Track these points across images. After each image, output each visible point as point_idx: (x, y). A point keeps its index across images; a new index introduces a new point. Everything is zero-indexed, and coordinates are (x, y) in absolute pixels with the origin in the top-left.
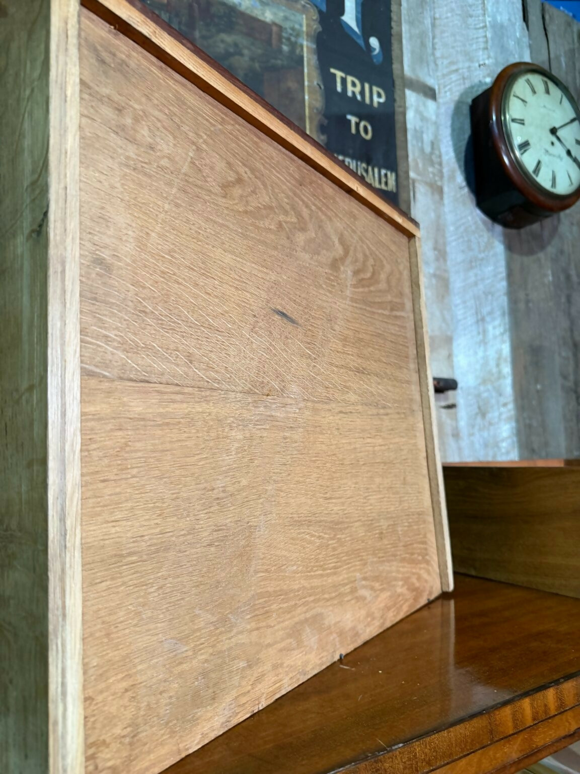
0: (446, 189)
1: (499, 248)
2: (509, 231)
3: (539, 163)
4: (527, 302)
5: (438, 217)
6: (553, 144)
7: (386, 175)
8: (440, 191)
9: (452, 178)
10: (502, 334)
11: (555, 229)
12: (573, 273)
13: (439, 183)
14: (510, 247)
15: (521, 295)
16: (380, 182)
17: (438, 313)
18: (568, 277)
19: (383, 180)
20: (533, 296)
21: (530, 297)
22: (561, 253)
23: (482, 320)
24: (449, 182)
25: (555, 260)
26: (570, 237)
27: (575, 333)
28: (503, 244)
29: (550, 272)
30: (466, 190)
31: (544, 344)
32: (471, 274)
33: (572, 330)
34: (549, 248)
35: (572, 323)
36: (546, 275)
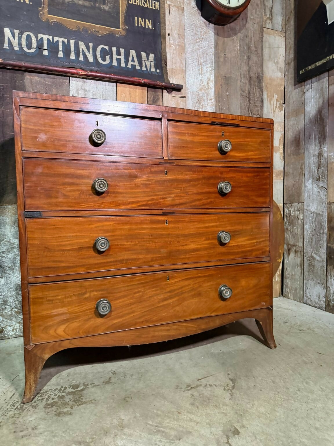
0: (185, 9)
2: (217, 26)
4: (225, 58)
5: (181, 21)
7: (155, 3)
8: (183, 9)
9: (189, 4)
10: (211, 71)
11: (244, 26)
12: (252, 45)
13: (182, 6)
14: (217, 34)
15: (222, 55)
16: (152, 6)
17: (179, 60)
18: (249, 47)
19: (153, 5)
20: (228, 55)
21: (226, 56)
22: (247, 37)
23: (201, 64)
24: (187, 5)
25: (242, 40)
26: (252, 29)
27: (251, 73)
28: (214, 32)
29: (238, 45)
30: (196, 8)
31: (232, 76)
32: (196, 45)
33: (249, 71)
34: (239, 35)
35: (250, 68)
36: (236, 46)
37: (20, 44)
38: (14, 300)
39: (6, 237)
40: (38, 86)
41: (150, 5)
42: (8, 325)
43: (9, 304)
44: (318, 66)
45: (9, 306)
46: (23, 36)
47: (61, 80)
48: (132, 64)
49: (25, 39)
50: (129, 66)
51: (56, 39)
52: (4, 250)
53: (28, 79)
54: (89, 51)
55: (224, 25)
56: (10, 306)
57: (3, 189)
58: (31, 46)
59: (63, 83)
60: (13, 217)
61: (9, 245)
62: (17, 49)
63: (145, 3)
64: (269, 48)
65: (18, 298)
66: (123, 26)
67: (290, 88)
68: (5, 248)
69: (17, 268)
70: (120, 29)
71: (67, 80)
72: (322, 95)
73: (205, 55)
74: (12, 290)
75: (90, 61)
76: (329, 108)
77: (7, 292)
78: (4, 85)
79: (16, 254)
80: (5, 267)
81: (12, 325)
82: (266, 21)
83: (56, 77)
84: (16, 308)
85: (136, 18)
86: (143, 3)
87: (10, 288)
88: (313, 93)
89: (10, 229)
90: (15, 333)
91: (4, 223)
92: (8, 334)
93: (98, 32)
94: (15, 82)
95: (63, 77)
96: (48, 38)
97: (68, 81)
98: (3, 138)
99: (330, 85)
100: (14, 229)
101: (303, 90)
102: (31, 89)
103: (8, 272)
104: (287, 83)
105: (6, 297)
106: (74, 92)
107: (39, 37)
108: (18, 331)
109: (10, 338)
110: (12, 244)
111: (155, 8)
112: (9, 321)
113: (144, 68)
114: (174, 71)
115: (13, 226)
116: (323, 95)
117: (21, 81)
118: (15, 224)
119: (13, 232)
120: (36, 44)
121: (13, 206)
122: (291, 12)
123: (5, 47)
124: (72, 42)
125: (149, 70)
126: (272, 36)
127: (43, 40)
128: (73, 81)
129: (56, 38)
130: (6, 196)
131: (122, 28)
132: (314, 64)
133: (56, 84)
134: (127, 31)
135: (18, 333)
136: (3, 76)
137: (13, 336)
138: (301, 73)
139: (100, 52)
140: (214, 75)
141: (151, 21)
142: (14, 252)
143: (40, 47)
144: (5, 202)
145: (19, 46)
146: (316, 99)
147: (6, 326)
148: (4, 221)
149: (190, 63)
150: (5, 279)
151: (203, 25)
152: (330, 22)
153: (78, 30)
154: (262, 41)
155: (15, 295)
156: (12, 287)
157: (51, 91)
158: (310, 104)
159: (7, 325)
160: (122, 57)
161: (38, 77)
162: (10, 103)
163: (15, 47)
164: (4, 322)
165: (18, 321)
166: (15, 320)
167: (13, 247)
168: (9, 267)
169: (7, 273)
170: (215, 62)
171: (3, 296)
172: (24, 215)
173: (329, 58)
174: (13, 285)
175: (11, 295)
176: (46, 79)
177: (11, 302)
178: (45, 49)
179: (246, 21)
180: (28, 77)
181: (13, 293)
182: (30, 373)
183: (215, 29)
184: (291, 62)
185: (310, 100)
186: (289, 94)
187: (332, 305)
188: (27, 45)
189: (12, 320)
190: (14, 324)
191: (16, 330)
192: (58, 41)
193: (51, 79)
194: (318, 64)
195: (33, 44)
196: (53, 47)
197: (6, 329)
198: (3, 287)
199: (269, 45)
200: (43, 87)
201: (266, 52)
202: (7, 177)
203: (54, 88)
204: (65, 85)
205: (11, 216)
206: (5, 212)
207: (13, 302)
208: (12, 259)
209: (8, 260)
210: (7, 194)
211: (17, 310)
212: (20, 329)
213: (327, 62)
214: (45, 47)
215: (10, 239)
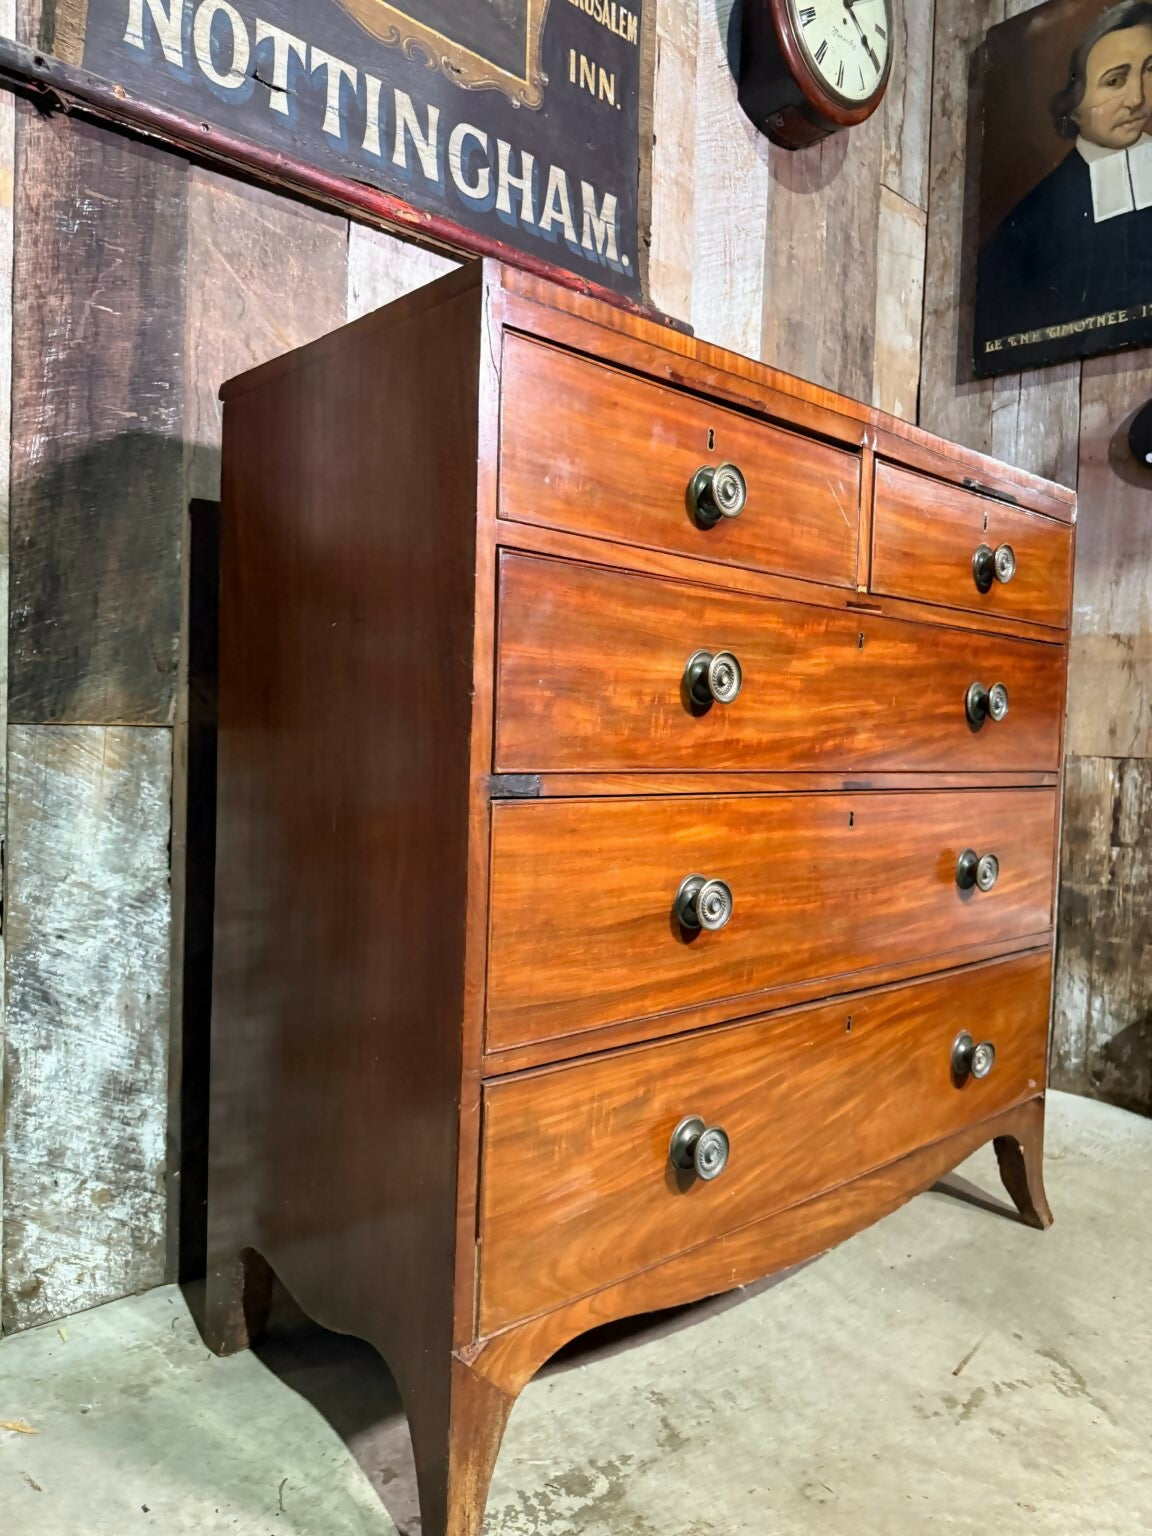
0: (700, 64)
1: (762, 170)
2: (777, 148)
3: (824, 44)
4: (791, 257)
5: (688, 101)
6: (845, 22)
7: (626, 17)
8: (693, 63)
9: (710, 50)
10: (754, 292)
11: (838, 165)
12: (854, 234)
13: (693, 52)
14: (775, 174)
15: (783, 245)
16: (618, 27)
17: (676, 235)
18: (847, 239)
19: (622, 23)
20: (799, 251)
21: (794, 251)
22: (843, 203)
23: (731, 264)
24: (705, 53)
25: (832, 210)
26: (857, 183)
27: (848, 322)
28: (768, 165)
29: (824, 224)
30: (727, 72)
31: (806, 322)
32: (722, 195)
33: (844, 316)
34: (827, 190)
35: (846, 305)
36: (819, 227)
37: (188, 42)
38: (90, 1142)
39: (77, 867)
40: (233, 232)
41: (614, 19)
42: (62, 1256)
43: (70, 1166)
44: (1053, 340)
45: (70, 1171)
46: (201, 9)
47: (321, 227)
48: (552, 219)
49: (208, 27)
50: (545, 224)
51: (319, 57)
52: (66, 925)
53: (199, 193)
54: (426, 136)
55: (792, 148)
56: (75, 1171)
57: (76, 654)
58: (231, 63)
59: (328, 240)
60: (109, 776)
61: (86, 901)
62: (175, 58)
63: (599, 7)
64: (890, 251)
65: (110, 1132)
66: (535, 70)
67: (940, 390)
68: (71, 913)
69: (111, 1000)
70: (524, 78)
71: (340, 228)
72: (1056, 429)
73: (743, 236)
74: (87, 1098)
75: (427, 175)
76: (1082, 470)
77: (63, 1113)
78: (106, 198)
79: (112, 940)
80: (64, 999)
81: (76, 1257)
82: (887, 163)
83: (300, 207)
84: (98, 1178)
85: (573, 53)
86: (596, 8)
87: (79, 1092)
88: (1025, 418)
89: (94, 830)
90: (87, 1289)
91: (69, 804)
92: (60, 1297)
93: (458, 71)
94: (152, 195)
95: (328, 216)
96: (291, 47)
97: (345, 234)
98: (88, 429)
99: (1086, 402)
100: (110, 829)
101: (987, 403)
102: (209, 240)
103: (74, 1021)
104: (930, 372)
105: (59, 1133)
106: (360, 281)
107: (258, 31)
108: (102, 1279)
109: (64, 1316)
110: (98, 898)
111: (624, 36)
112: (65, 1240)
113: (587, 243)
114: (663, 269)
115: (105, 819)
116: (1061, 430)
117: (177, 195)
118: (113, 806)
119: (104, 843)
120: (246, 58)
121: (110, 729)
122: (954, 155)
123: (128, 38)
124: (374, 85)
125: (600, 251)
126: (898, 217)
127: (273, 49)
128: (360, 240)
129: (319, 54)
130: (86, 683)
131: (532, 80)
132: (1038, 332)
133: (301, 237)
134: (546, 91)
135: (102, 1288)
136: (105, 160)
137: (78, 1305)
138: (988, 350)
139: (459, 148)
140: (760, 307)
141: (612, 76)
142: (105, 931)
143: (259, 75)
144: (79, 711)
145: (183, 47)
146: (1034, 436)
147: (51, 1266)
148: (70, 794)
149: (703, 253)
150: (61, 1054)
151: (742, 131)
152: (1099, 215)
153: (392, 44)
154: (876, 227)
155: (98, 1122)
156: (85, 1085)
157: (282, 262)
158: (1013, 450)
159: (57, 1259)
160: (526, 185)
161: (238, 193)
162: (125, 282)
163: (169, 47)
164: (43, 1249)
165: (105, 1235)
166: (93, 1231)
167: (101, 907)
168: (80, 1001)
169: (69, 1026)
170: (765, 266)
171: (50, 1128)
172: (491, 788)
173: (1095, 323)
174: (91, 1076)
175: (79, 1122)
176: (269, 211)
177: (78, 1155)
178: (279, 89)
179: (845, 153)
180: (200, 186)
181: (91, 1115)
182: (464, 1466)
183: (771, 154)
184: (948, 308)
185: (1014, 436)
186: (934, 408)
187: (1072, 1067)
188: (213, 55)
189: (80, 1233)
190: (88, 1248)
191: (93, 1276)
192: (324, 68)
193: (286, 215)
194: (1053, 332)
195: (236, 56)
196: (308, 89)
197: (52, 1276)
198: (48, 1089)
199: (891, 243)
200: (255, 242)
201: (884, 262)
202: (96, 601)
203: (293, 254)
204: (335, 250)
205: (100, 773)
206: (75, 754)
207: (85, 1154)
208: (93, 963)
209: (77, 966)
210: (90, 677)
211: (100, 1186)
212: (109, 1269)
213: (1086, 332)
214: (280, 78)
215: (91, 876)
